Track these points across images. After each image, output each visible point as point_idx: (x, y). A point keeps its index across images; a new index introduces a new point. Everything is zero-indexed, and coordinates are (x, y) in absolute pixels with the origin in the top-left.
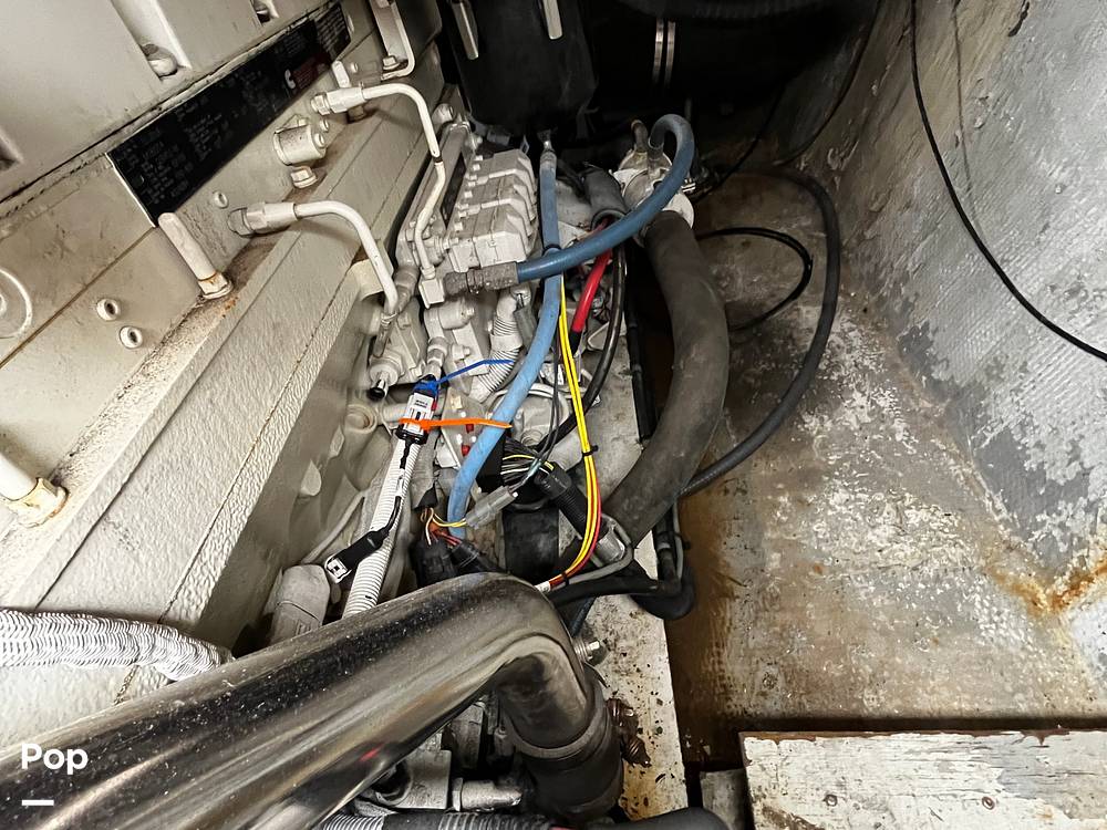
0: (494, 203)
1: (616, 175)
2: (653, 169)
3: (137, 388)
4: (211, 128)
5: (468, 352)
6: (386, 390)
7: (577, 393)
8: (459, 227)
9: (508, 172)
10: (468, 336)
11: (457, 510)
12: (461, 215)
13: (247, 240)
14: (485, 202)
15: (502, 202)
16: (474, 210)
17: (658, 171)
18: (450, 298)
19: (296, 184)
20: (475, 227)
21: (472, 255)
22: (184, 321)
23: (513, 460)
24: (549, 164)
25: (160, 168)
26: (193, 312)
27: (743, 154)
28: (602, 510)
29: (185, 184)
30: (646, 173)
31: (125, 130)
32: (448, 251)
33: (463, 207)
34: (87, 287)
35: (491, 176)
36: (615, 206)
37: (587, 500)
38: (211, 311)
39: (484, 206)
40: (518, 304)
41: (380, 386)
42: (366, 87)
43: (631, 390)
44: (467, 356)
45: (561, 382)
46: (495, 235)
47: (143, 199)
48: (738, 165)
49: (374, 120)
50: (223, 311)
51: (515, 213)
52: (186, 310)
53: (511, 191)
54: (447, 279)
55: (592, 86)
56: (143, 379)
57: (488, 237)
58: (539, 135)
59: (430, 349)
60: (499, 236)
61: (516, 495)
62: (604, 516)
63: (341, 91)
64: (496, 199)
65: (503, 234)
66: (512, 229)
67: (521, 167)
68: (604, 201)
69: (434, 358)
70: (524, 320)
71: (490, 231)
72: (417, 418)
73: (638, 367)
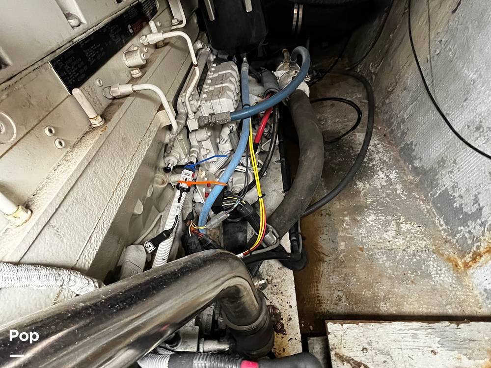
0: (221, 85)
1: (275, 73)
2: (292, 71)
3: (62, 166)
4: (96, 50)
5: (208, 151)
6: (172, 168)
7: (256, 170)
8: (205, 96)
9: (227, 72)
10: (208, 144)
11: (203, 221)
12: (206, 90)
13: (111, 101)
14: (217, 85)
15: (224, 85)
16: (212, 88)
17: (294, 72)
18: (200, 127)
19: (133, 76)
20: (212, 96)
21: (210, 108)
22: (83, 136)
23: (228, 199)
24: (245, 68)
25: (73, 68)
26: (87, 133)
27: (332, 65)
28: (267, 223)
29: (84, 75)
30: (288, 73)
31: (57, 51)
32: (200, 106)
33: (207, 87)
34: (40, 121)
35: (220, 73)
36: (275, 87)
37: (260, 217)
38: (95, 132)
39: (216, 87)
40: (231, 130)
41: (169, 166)
42: (164, 33)
43: (280, 169)
44: (208, 153)
45: (249, 165)
46: (221, 100)
47: (65, 82)
48: (330, 70)
49: (168, 48)
50: (100, 133)
51: (230, 90)
52: (83, 132)
53: (228, 80)
54: (200, 119)
55: (265, 33)
56: (65, 162)
57: (218, 100)
58: (241, 55)
59: (191, 150)
60: (223, 100)
61: (229, 215)
62: (267, 225)
63: (153, 34)
64: (221, 83)
65: (225, 99)
66: (229, 97)
67: (234, 70)
68: (270, 85)
69: (193, 154)
70: (233, 137)
71: (219, 98)
72: (186, 181)
73: (283, 159)
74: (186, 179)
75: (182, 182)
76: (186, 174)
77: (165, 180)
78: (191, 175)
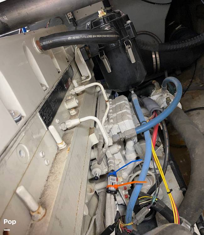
0: (121, 112)
2: (164, 94)
3: (51, 177)
4: (54, 102)
5: (120, 161)
6: (99, 177)
8: (112, 121)
9: (122, 102)
10: (119, 156)
12: (111, 117)
13: (64, 132)
14: (118, 112)
15: (123, 111)
16: (115, 115)
17: (166, 94)
18: (114, 143)
19: (71, 114)
20: (117, 121)
21: (118, 129)
22: (56, 157)
23: (143, 198)
24: (135, 98)
25: (47, 114)
26: (57, 154)
27: (188, 85)
28: (179, 216)
29: (51, 117)
30: (162, 96)
31: (40, 105)
32: (111, 128)
33: (111, 115)
34: (37, 148)
35: (116, 104)
36: (157, 107)
37: (173, 212)
39: (117, 113)
40: (135, 143)
41: (97, 176)
42: (85, 85)
44: (120, 163)
46: (125, 121)
47: (45, 122)
48: (187, 89)
50: (68, 152)
51: (128, 114)
52: (55, 154)
53: (125, 107)
54: (113, 137)
56: (52, 174)
57: (122, 122)
58: (130, 90)
59: (108, 162)
60: (126, 121)
61: (150, 210)
62: (181, 218)
63: (76, 88)
64: (121, 110)
65: (127, 120)
66: (129, 119)
67: (125, 100)
68: (152, 107)
69: (111, 164)
70: (138, 147)
71: (123, 120)
72: (113, 185)
74: (113, 183)
75: (110, 186)
76: (112, 179)
77: (92, 188)
78: (116, 180)
